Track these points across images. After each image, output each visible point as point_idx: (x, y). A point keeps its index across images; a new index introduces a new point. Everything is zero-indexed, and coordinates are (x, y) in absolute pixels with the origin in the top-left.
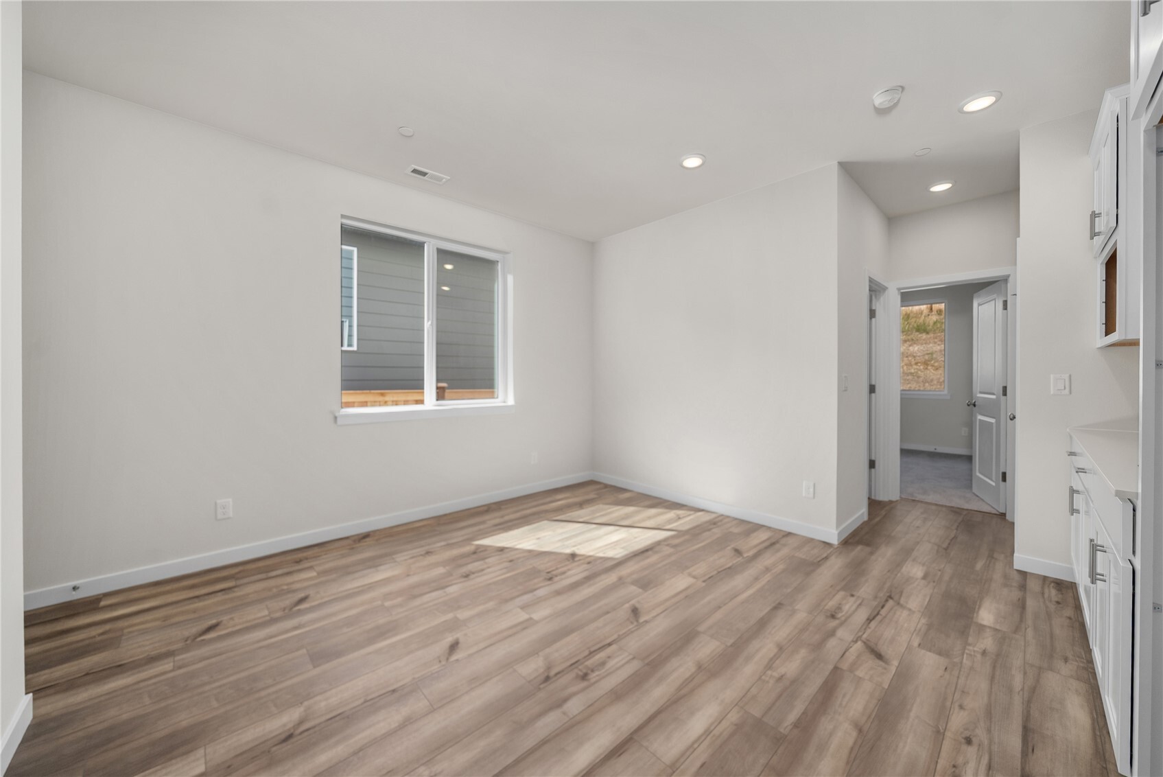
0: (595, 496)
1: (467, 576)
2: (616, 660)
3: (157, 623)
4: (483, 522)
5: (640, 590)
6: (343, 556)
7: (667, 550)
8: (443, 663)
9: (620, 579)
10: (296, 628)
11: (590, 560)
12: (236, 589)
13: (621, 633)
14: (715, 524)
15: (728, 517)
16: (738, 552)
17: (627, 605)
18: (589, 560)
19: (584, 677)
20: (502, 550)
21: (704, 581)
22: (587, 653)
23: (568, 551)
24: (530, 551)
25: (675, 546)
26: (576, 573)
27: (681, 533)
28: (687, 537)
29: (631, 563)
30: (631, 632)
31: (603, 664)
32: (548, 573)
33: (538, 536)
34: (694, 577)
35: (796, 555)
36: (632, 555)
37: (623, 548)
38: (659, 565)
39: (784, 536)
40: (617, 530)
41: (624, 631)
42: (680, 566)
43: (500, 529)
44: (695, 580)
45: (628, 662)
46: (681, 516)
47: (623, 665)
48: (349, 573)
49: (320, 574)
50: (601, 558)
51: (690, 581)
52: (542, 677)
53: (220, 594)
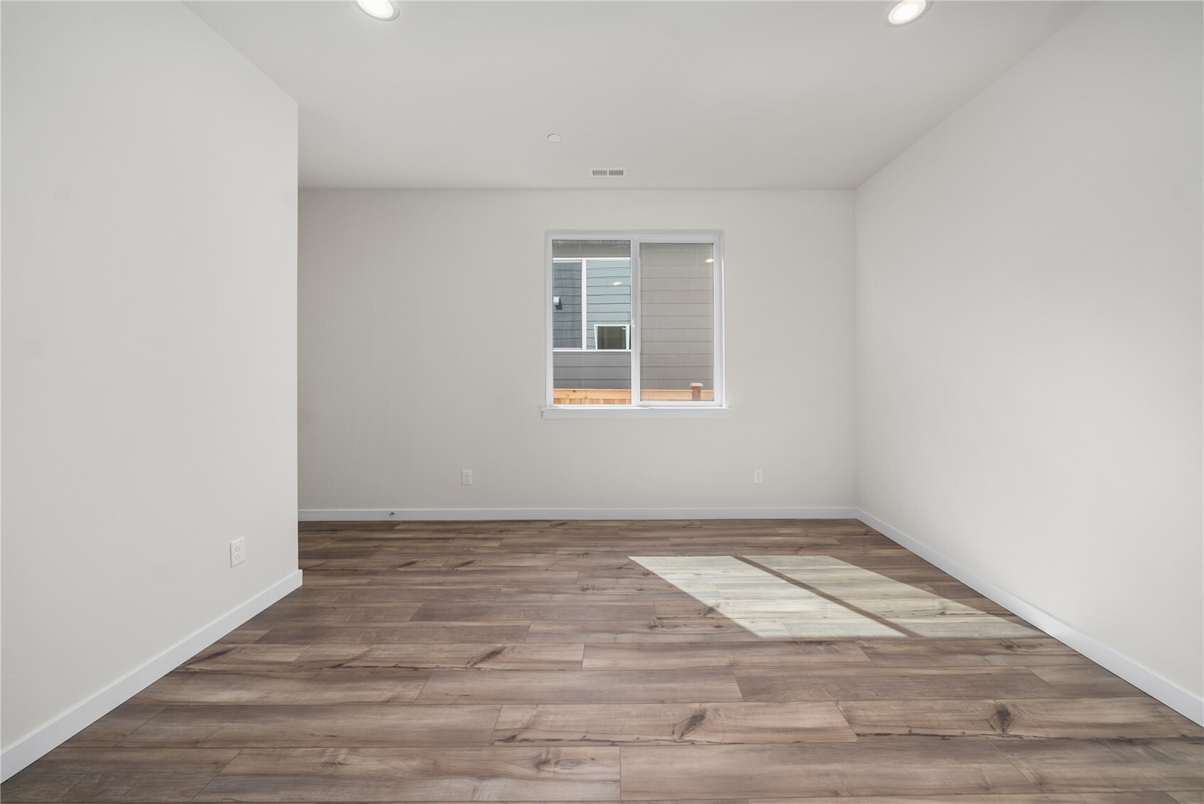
0: (835, 542)
1: (584, 590)
2: (596, 769)
3: (396, 549)
4: (667, 538)
5: (740, 695)
6: (531, 536)
7: (857, 655)
8: (468, 665)
9: (731, 666)
10: (439, 584)
11: (724, 625)
12: (450, 541)
13: (643, 738)
14: (1009, 647)
15: (1061, 644)
16: (1003, 716)
17: (697, 706)
18: (721, 622)
19: (540, 763)
20: (647, 574)
21: (858, 735)
22: (579, 736)
23: (710, 602)
24: (671, 586)
25: (875, 655)
26: (691, 631)
27: (913, 638)
28: (920, 648)
29: (773, 651)
30: (657, 744)
31: (578, 762)
32: (660, 618)
33: (699, 572)
34: (850, 720)
35: (1175, 796)
36: (791, 640)
37: (785, 625)
38: (810, 673)
39: (1184, 738)
40: (811, 597)
41: (647, 738)
42: (845, 690)
43: (672, 550)
44: (847, 724)
45: (604, 782)
46: (948, 612)
47: (593, 781)
48: (516, 552)
49: (501, 546)
50: (739, 627)
51: (838, 720)
52: (509, 734)
53: (441, 541)
